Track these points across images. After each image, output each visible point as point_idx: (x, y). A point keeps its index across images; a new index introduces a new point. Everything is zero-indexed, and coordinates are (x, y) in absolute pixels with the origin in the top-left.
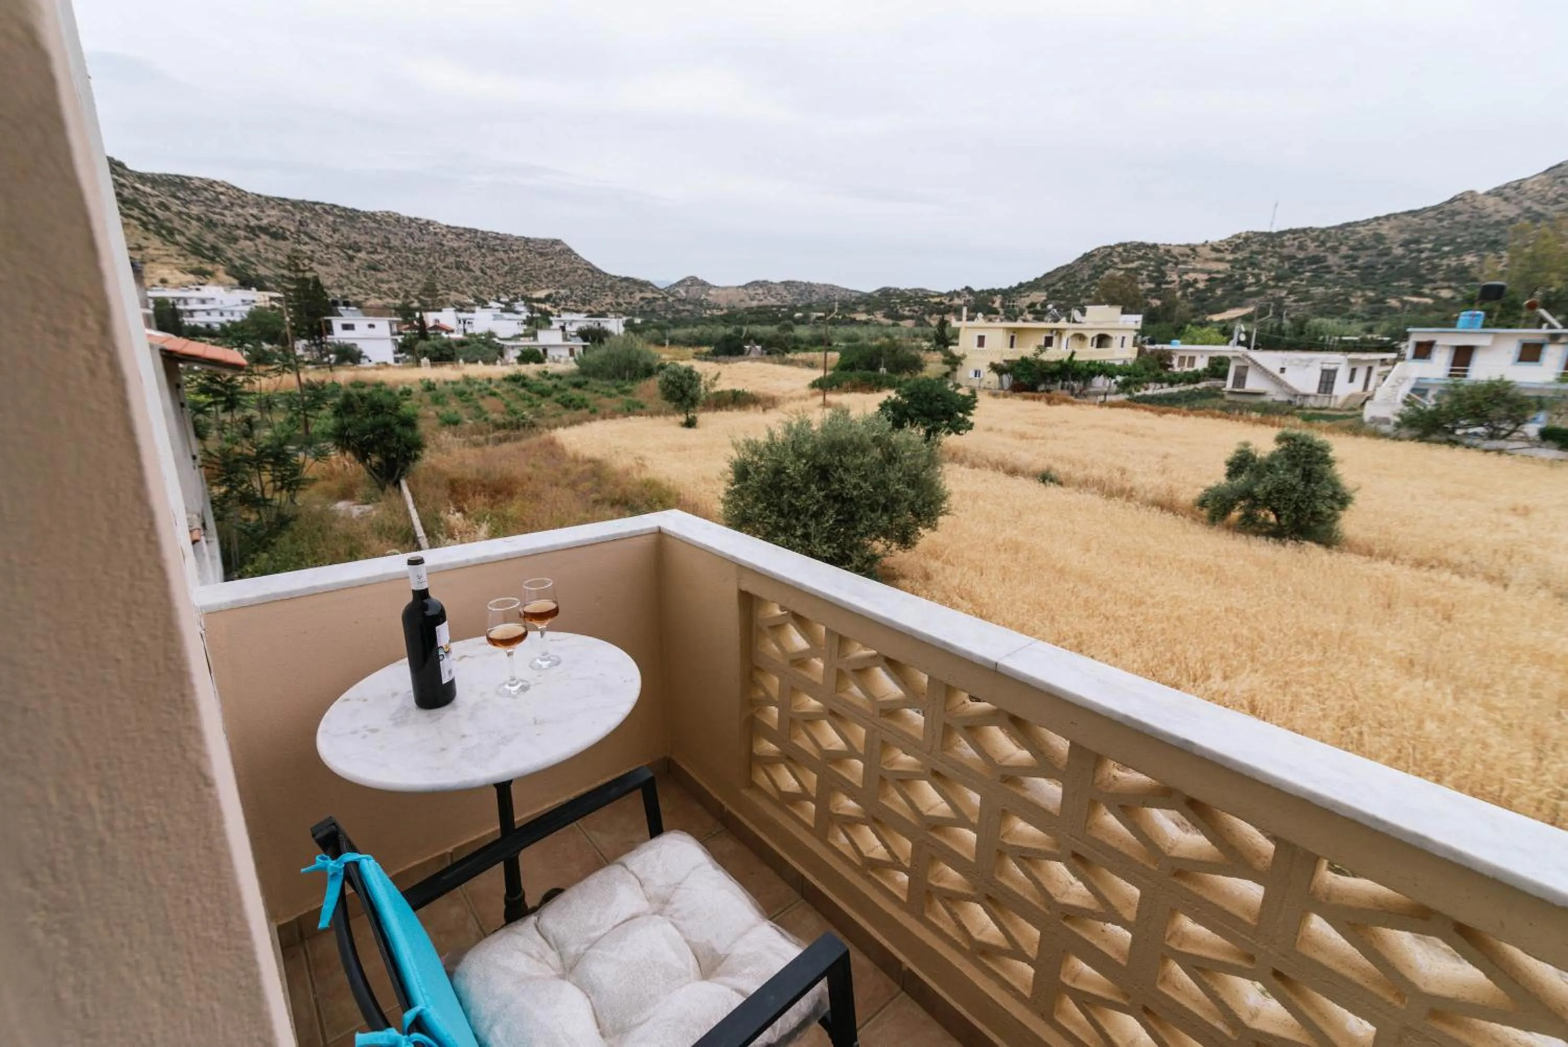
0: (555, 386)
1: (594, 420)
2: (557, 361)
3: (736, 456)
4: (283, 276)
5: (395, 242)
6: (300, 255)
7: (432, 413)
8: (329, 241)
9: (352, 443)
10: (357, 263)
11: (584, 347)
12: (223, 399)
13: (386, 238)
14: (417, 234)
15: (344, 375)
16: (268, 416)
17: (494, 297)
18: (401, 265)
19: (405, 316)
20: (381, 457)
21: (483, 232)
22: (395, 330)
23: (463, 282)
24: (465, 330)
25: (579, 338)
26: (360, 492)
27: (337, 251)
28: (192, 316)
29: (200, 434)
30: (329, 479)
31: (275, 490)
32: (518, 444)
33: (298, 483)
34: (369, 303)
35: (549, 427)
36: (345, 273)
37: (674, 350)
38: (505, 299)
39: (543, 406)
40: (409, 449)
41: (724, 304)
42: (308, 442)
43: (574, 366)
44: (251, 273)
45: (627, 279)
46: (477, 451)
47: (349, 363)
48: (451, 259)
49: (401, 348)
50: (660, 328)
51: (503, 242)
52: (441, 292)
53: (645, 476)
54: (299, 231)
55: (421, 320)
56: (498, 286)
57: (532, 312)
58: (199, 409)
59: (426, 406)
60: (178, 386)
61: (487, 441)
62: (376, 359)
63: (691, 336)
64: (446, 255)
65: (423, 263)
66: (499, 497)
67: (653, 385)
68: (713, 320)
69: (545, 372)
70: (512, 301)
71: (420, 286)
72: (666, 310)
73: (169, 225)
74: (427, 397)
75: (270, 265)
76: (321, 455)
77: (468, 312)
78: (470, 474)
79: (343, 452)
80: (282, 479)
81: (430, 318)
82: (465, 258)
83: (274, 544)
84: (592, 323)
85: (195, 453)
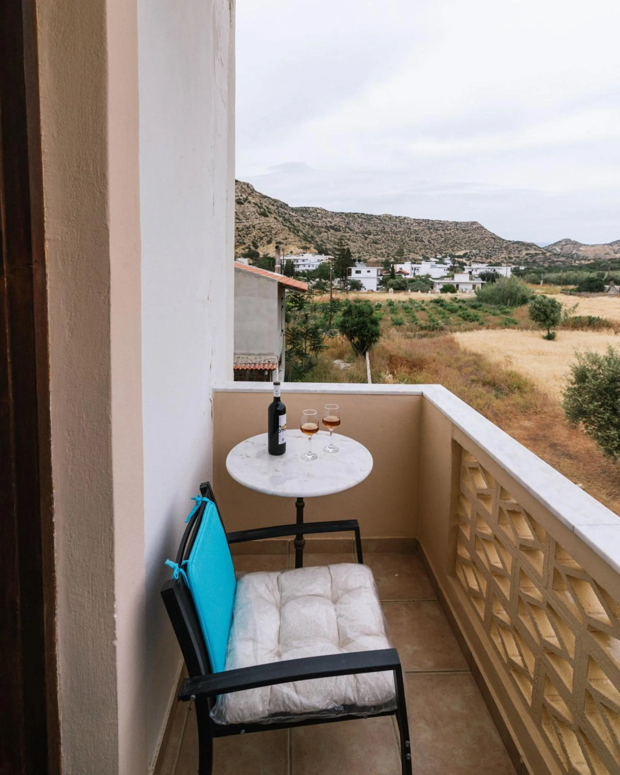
0: (460, 307)
1: (481, 329)
2: (463, 292)
3: (577, 364)
4: (335, 248)
5: (387, 229)
6: (344, 238)
7: (389, 318)
8: (357, 231)
9: (347, 331)
10: (368, 240)
11: (482, 284)
12: (298, 305)
13: (383, 227)
14: (398, 224)
15: (352, 296)
16: (314, 314)
17: (434, 256)
18: (388, 240)
19: (385, 267)
20: (359, 338)
21: (432, 221)
22: (379, 273)
23: (418, 248)
24: (414, 274)
25: (480, 279)
26: (347, 356)
27: (360, 235)
28: (298, 267)
29: (287, 320)
30: (335, 348)
31: (312, 350)
32: (432, 339)
33: (321, 347)
34: (371, 260)
35: (451, 331)
36: (362, 245)
37: (547, 287)
38: (439, 256)
39: (451, 318)
40: (373, 336)
41: (591, 256)
42: (328, 328)
43: (474, 295)
44: (324, 247)
45: (518, 242)
46: (408, 341)
47: (356, 290)
48: (413, 236)
49: (381, 283)
50: (538, 273)
51: (443, 225)
52: (406, 253)
53: (510, 369)
54: (346, 227)
55: (393, 269)
56: (436, 250)
57: (454, 264)
58: (289, 309)
59: (387, 314)
60: (282, 298)
61: (415, 336)
62: (368, 288)
63: (560, 278)
64: (411, 234)
65: (399, 239)
66: (415, 369)
67: (525, 309)
68: (580, 268)
69: (456, 298)
70: (443, 257)
71: (396, 251)
72: (544, 262)
73: (298, 228)
74: (388, 309)
75: (332, 243)
76: (332, 335)
77: (418, 264)
78: (402, 353)
79: (343, 334)
80: (314, 344)
81: (397, 267)
82: (421, 235)
83: (305, 377)
84: (490, 270)
85: (283, 329)
